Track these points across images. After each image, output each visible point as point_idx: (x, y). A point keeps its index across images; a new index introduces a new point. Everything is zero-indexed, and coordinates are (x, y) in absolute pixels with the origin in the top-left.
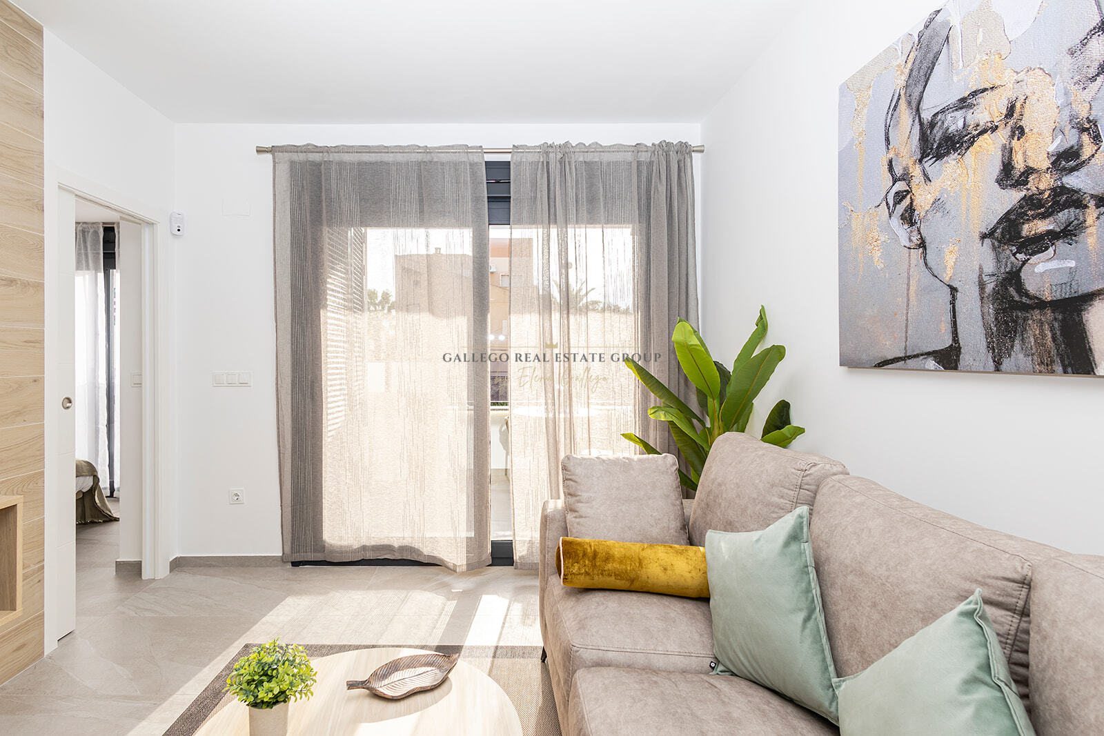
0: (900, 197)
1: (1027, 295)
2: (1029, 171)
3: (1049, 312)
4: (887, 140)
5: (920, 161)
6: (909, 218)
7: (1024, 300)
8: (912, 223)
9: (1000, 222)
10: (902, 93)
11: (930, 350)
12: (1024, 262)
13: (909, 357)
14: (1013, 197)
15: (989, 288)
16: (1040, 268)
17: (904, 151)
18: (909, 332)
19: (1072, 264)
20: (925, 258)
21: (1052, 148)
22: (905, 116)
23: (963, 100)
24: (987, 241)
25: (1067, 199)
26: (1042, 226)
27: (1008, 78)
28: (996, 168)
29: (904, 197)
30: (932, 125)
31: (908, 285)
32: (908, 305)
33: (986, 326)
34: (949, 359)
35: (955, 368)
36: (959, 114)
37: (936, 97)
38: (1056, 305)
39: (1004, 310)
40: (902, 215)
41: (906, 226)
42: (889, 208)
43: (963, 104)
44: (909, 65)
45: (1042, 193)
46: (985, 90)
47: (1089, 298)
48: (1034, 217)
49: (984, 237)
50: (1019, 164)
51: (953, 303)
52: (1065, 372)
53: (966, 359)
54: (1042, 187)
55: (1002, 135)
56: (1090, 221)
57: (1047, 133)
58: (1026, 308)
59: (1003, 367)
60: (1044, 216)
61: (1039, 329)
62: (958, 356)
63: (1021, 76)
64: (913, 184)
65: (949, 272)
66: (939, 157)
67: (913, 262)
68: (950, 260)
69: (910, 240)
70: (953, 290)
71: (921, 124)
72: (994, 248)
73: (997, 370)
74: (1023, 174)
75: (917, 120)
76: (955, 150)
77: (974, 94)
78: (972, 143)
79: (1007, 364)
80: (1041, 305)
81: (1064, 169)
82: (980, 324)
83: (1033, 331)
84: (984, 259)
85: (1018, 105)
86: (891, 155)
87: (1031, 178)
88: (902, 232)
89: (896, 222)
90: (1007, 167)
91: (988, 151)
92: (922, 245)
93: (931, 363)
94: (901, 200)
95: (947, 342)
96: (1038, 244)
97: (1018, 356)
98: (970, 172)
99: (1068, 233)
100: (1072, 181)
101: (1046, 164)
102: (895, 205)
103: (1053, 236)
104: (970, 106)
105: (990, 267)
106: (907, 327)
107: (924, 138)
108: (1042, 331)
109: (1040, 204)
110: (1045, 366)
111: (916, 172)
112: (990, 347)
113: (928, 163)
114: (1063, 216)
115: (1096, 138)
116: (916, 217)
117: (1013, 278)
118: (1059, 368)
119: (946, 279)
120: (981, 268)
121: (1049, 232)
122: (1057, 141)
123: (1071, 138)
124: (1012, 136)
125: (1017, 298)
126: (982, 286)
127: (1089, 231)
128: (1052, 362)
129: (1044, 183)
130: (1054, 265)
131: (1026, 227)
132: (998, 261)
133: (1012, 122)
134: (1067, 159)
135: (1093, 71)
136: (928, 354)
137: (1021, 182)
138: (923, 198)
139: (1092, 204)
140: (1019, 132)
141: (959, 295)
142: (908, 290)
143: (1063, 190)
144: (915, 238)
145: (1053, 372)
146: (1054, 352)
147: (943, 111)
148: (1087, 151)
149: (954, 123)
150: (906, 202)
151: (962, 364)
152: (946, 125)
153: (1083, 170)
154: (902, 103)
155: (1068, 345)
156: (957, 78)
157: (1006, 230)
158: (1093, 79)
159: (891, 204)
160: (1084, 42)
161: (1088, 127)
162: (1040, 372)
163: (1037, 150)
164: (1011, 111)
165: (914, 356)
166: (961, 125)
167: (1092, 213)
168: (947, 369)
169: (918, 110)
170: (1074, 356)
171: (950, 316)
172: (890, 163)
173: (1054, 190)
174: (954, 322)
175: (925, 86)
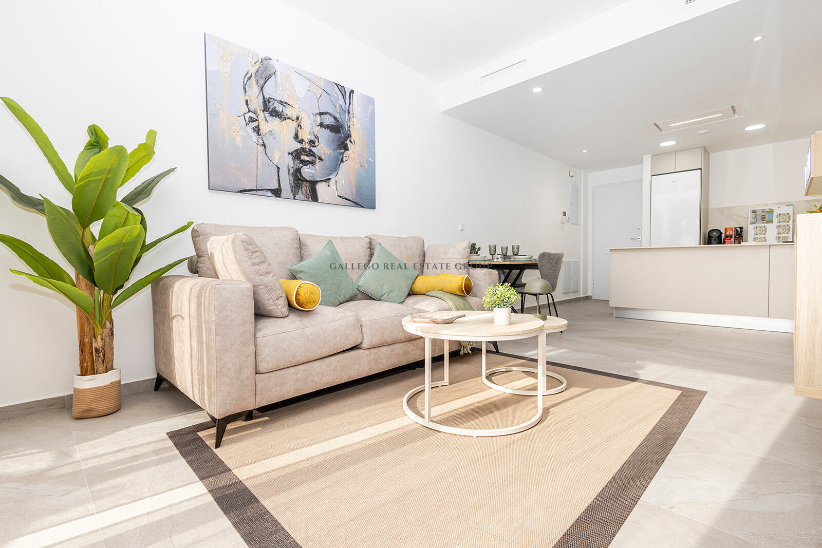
0: (252, 119)
2: (303, 140)
3: (308, 183)
4: (245, 90)
6: (257, 130)
7: (302, 178)
8: (259, 135)
9: (294, 151)
10: (253, 76)
11: (269, 188)
12: (302, 167)
13: (259, 190)
14: (299, 146)
15: (291, 171)
16: (306, 170)
17: (254, 101)
18: (258, 179)
19: (313, 172)
20: (265, 151)
21: (309, 137)
22: (255, 87)
23: (281, 101)
24: (290, 156)
25: (311, 153)
26: (307, 158)
27: (297, 107)
28: (294, 134)
29: (255, 121)
30: (269, 101)
31: (257, 159)
32: (257, 168)
33: (290, 184)
34: (277, 193)
35: (280, 197)
36: (280, 105)
37: (269, 91)
38: (310, 182)
39: (296, 180)
40: (253, 128)
41: (256, 134)
42: (246, 121)
43: (281, 102)
44: (257, 67)
46: (289, 105)
47: (317, 182)
48: (304, 155)
49: (289, 154)
50: (300, 138)
51: (278, 172)
53: (283, 194)
54: (306, 147)
55: (295, 124)
56: (317, 162)
57: (307, 132)
58: (302, 181)
60: (307, 156)
61: (305, 187)
62: (280, 192)
63: (301, 110)
64: (259, 118)
65: (277, 161)
66: (272, 115)
67: (260, 151)
68: (277, 157)
69: (258, 141)
70: (278, 168)
71: (264, 97)
72: (293, 159)
73: (294, 199)
74: (301, 140)
75: (261, 93)
76: (279, 117)
77: (286, 103)
78: (285, 119)
79: (297, 197)
80: (306, 181)
81: (311, 145)
82: (288, 182)
83: (304, 188)
84: (289, 161)
85: (300, 118)
86: (247, 98)
87: (303, 142)
88: (254, 136)
89: (250, 129)
90: (297, 135)
91: (291, 125)
92: (264, 145)
93: (269, 194)
94: (253, 121)
95: (277, 187)
96: (305, 163)
97: (300, 195)
98: (284, 128)
99: (313, 163)
100: (313, 149)
101: (307, 141)
102: (249, 122)
104: (284, 106)
105: (291, 164)
106: (257, 177)
107: (265, 103)
108: (307, 189)
109: (306, 152)
111: (261, 114)
112: (292, 191)
113: (267, 114)
114: (312, 158)
115: (318, 142)
116: (261, 133)
117: (298, 170)
118: (311, 200)
119: (275, 163)
120: (288, 164)
121: (308, 161)
122: (310, 136)
123: (313, 138)
125: (300, 177)
126: (289, 171)
127: (317, 164)
128: (309, 198)
129: (307, 146)
130: (309, 170)
131: (302, 156)
132: (294, 164)
133: (298, 122)
134: (312, 142)
135: (318, 124)
136: (268, 190)
137: (301, 141)
138: (264, 128)
139: (317, 158)
140: (299, 126)
141: (280, 171)
142: (257, 161)
143: (310, 151)
144: (261, 141)
145: (309, 201)
146: (309, 195)
147: (274, 99)
148: (317, 144)
149: (279, 108)
150: (256, 124)
151: (282, 196)
152: (275, 105)
153: (316, 148)
154: (253, 79)
155: (313, 193)
156: (278, 91)
157: (296, 155)
158: (318, 126)
159: (247, 120)
160: (316, 114)
161: (317, 137)
162: (306, 200)
163: (306, 135)
164: (298, 118)
165: (261, 190)
166: (281, 111)
167: (317, 160)
168: (276, 196)
169: (262, 89)
170: (314, 197)
171: (277, 177)
172: (247, 101)
173: (309, 149)
174: (279, 180)
175: (265, 83)
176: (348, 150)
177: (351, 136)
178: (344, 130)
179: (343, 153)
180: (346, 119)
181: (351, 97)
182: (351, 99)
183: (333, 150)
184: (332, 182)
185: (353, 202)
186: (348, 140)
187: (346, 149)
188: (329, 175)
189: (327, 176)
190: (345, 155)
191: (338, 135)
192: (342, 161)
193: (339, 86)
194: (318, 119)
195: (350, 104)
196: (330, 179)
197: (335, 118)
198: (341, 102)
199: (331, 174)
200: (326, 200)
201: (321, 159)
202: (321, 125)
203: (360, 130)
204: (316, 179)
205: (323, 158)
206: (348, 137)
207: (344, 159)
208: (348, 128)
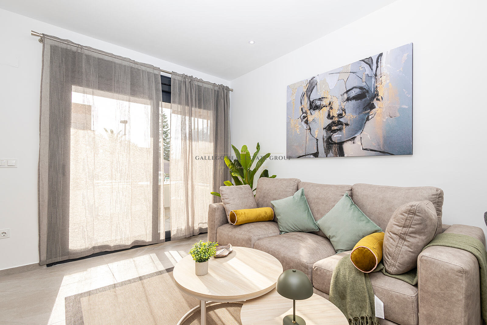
0: (304, 117)
1: (333, 141)
2: (333, 116)
3: (336, 145)
4: (301, 103)
5: (310, 110)
6: (307, 122)
7: (332, 142)
8: (307, 124)
9: (327, 126)
10: (305, 93)
11: (312, 153)
12: (332, 135)
13: (306, 155)
14: (330, 121)
15: (325, 140)
16: (335, 136)
17: (305, 106)
18: (306, 149)
19: (341, 136)
20: (310, 132)
21: (337, 113)
22: (306, 99)
23: (320, 99)
24: (325, 130)
25: (339, 123)
26: (336, 128)
27: (329, 97)
28: (327, 115)
29: (305, 117)
30: (313, 102)
31: (306, 138)
32: (306, 143)
33: (324, 148)
34: (316, 155)
35: (318, 157)
36: (319, 101)
37: (313, 97)
38: (338, 143)
39: (328, 144)
40: (305, 121)
41: (306, 124)
42: (301, 120)
44: (307, 87)
45: (336, 121)
46: (324, 98)
47: (344, 142)
48: (334, 126)
49: (324, 129)
50: (331, 115)
51: (317, 143)
52: (339, 156)
53: (320, 155)
54: (336, 120)
55: (328, 108)
56: (344, 128)
57: (337, 110)
58: (332, 144)
59: (328, 156)
60: (336, 126)
61: (335, 148)
62: (318, 154)
63: (332, 97)
64: (308, 115)
65: (316, 136)
66: (314, 110)
67: (308, 133)
68: (317, 133)
69: (307, 128)
70: (317, 140)
71: (310, 101)
72: (326, 131)
73: (327, 157)
75: (309, 100)
76: (318, 109)
77: (322, 98)
78: (322, 108)
79: (328, 155)
80: (335, 143)
81: (339, 117)
82: (323, 147)
83: (334, 148)
84: (324, 133)
85: (331, 103)
86: (302, 107)
87: (334, 118)
88: (305, 126)
89: (303, 123)
90: (329, 115)
91: (325, 110)
92: (310, 129)
93: (312, 156)
94: (305, 118)
95: (316, 151)
96: (335, 131)
97: (331, 154)
98: (321, 115)
99: (340, 130)
100: (341, 120)
101: (336, 116)
102: (303, 119)
103: (338, 130)
104: (321, 100)
105: (325, 135)
106: (306, 148)
107: (311, 105)
108: (335, 149)
109: (335, 123)
110: (336, 156)
111: (309, 112)
112: (325, 152)
113: (312, 111)
114: (340, 126)
115: (345, 113)
116: (308, 122)
117: (330, 138)
119: (316, 137)
120: (323, 135)
121: (337, 129)
122: (339, 112)
123: (341, 112)
124: (330, 109)
125: (331, 142)
126: (323, 139)
127: (344, 130)
128: (337, 155)
129: (336, 119)
130: (338, 136)
131: (332, 128)
132: (327, 134)
133: (330, 106)
134: (340, 116)
135: (345, 100)
136: (311, 154)
137: (332, 118)
138: (310, 118)
139: (344, 125)
140: (331, 108)
141: (318, 141)
143: (339, 121)
144: (308, 127)
145: (337, 157)
146: (337, 153)
147: (315, 100)
148: (344, 115)
149: (318, 103)
150: (306, 119)
152: (316, 103)
153: (343, 118)
154: (305, 95)
155: (340, 151)
156: (318, 93)
157: (329, 128)
158: (345, 101)
159: (302, 118)
160: (343, 94)
161: (344, 110)
162: (335, 157)
163: (335, 113)
164: (330, 104)
165: (308, 155)
166: (319, 104)
167: (344, 126)
168: (315, 157)
169: (309, 98)
170: (341, 153)
171: (316, 145)
172: (302, 109)
173: (338, 121)
174: (318, 147)
175: (311, 93)
176: (375, 108)
177: (378, 95)
178: (370, 93)
179: (369, 113)
180: (373, 82)
181: (379, 61)
182: (379, 63)
183: (359, 114)
184: (357, 140)
185: (380, 152)
186: (375, 99)
187: (372, 107)
188: (354, 135)
189: (353, 136)
190: (371, 114)
191: (363, 100)
192: (368, 119)
193: (366, 61)
194: (346, 96)
195: (377, 67)
196: (355, 137)
197: (361, 88)
198: (368, 71)
199: (356, 133)
200: (351, 154)
201: (347, 125)
202: (348, 99)
203: (390, 84)
204: (343, 141)
205: (349, 123)
206: (375, 97)
207: (370, 117)
208: (374, 89)
